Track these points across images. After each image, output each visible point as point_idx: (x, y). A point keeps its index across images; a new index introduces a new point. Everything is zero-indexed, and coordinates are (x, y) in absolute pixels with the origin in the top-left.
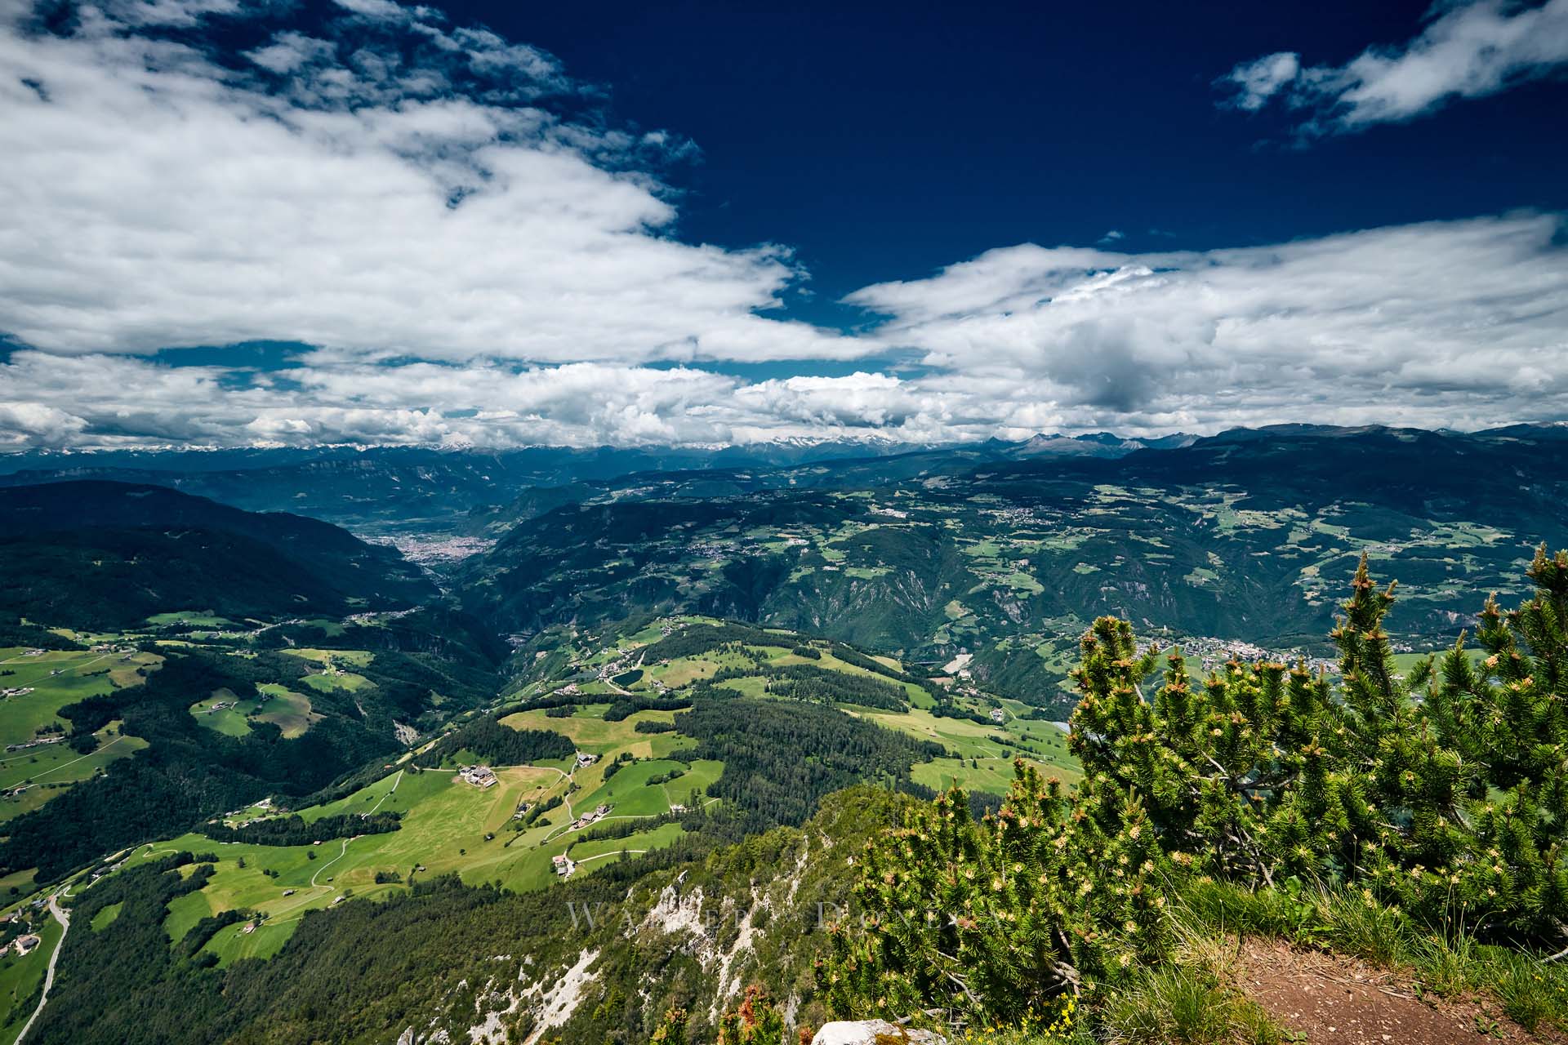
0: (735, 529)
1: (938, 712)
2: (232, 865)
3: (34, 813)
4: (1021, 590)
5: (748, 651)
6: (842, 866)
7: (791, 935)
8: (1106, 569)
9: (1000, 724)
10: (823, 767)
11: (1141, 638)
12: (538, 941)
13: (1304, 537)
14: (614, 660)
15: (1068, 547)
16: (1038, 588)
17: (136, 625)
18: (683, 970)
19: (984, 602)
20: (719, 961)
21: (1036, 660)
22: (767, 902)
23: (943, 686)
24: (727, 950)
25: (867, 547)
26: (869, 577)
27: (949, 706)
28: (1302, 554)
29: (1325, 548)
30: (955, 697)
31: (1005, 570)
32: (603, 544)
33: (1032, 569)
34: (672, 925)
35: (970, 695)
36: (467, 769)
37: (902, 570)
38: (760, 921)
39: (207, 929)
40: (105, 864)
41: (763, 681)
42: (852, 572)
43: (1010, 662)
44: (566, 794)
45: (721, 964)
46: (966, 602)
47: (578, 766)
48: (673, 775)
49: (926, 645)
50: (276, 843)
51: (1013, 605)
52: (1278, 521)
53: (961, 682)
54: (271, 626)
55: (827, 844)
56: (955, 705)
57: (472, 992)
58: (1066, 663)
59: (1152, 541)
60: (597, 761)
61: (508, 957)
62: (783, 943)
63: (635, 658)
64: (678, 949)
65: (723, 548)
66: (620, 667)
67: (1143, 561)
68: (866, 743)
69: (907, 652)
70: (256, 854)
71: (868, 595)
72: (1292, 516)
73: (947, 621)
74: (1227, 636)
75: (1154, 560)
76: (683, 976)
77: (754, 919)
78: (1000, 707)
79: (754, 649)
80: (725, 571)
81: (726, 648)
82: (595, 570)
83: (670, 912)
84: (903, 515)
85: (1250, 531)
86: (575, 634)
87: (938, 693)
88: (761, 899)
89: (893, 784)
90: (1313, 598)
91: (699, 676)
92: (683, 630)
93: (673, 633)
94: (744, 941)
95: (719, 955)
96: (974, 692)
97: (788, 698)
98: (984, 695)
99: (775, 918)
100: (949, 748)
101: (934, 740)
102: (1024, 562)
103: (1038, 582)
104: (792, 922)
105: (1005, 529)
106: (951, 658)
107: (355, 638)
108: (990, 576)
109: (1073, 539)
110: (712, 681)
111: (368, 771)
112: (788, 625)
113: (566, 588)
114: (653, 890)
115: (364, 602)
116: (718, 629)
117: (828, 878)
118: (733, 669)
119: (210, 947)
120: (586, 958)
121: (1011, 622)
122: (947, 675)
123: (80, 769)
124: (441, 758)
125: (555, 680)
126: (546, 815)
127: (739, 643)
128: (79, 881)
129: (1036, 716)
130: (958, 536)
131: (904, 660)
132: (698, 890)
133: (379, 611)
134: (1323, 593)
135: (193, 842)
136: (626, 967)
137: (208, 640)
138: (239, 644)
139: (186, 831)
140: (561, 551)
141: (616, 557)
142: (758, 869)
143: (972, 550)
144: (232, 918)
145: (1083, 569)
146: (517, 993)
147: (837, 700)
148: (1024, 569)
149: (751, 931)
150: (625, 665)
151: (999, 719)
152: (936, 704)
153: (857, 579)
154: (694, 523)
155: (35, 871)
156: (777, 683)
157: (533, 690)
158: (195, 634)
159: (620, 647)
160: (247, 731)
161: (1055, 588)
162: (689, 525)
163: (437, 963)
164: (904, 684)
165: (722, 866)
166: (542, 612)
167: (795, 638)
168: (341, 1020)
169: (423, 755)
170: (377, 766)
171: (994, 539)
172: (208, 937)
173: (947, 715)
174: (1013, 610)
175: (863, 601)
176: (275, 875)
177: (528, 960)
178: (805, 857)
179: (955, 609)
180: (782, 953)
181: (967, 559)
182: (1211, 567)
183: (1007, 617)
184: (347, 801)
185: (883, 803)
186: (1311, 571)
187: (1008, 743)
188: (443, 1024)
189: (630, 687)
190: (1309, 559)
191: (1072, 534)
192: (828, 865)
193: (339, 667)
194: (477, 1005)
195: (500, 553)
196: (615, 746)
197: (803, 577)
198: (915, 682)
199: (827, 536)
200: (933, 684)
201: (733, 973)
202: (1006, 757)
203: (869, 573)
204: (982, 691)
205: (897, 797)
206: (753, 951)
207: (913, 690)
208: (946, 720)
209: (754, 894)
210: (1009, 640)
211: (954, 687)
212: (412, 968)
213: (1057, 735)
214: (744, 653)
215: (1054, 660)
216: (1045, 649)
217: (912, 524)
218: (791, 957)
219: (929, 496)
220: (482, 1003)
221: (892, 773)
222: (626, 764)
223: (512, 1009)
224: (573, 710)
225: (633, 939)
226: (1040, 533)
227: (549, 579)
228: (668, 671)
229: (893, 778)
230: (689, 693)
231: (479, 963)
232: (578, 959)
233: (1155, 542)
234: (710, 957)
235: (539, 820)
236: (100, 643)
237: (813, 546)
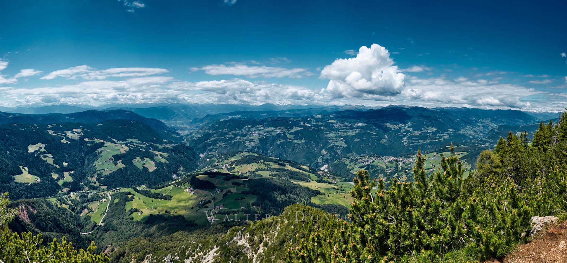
0: (262, 128)
1: (318, 182)
2: (138, 198)
3: (107, 175)
4: (341, 146)
5: (265, 163)
6: (290, 228)
7: (275, 249)
8: (362, 140)
9: (335, 184)
10: (285, 198)
11: (370, 157)
12: (203, 240)
13: (404, 131)
14: (227, 163)
15: (353, 135)
16: (346, 146)
17: (124, 140)
18: (243, 257)
19: (332, 150)
20: (253, 256)
21: (345, 165)
22: (268, 239)
23: (320, 174)
24: (256, 253)
25: (299, 134)
26: (300, 143)
27: (322, 179)
28: (403, 135)
29: (408, 133)
30: (323, 177)
31: (337, 141)
32: (226, 131)
33: (344, 140)
34: (240, 243)
35: (328, 176)
36: (188, 188)
37: (309, 141)
38: (266, 245)
39: (132, 211)
40: (117, 190)
41: (269, 172)
42: (295, 141)
43: (338, 166)
44: (212, 200)
45: (253, 257)
46: (326, 150)
47: (216, 192)
48: (242, 198)
49: (315, 162)
50: (146, 196)
51: (339, 150)
52: (399, 127)
53: (325, 173)
54: (148, 144)
55: (286, 222)
56: (323, 179)
57: (186, 249)
58: (352, 165)
59: (373, 132)
60: (221, 192)
61: (195, 243)
62: (272, 252)
63: (233, 163)
64: (241, 251)
65: (259, 133)
66: (229, 165)
67: (371, 137)
68: (298, 191)
69: (310, 164)
70: (142, 197)
71: (300, 148)
72: (401, 126)
73: (322, 155)
74: (389, 156)
75: (373, 137)
76: (243, 259)
77: (264, 244)
78: (335, 179)
79: (266, 163)
80: (260, 140)
81: (259, 162)
82: (223, 138)
83: (239, 239)
84: (310, 126)
85: (393, 130)
86: (217, 155)
87: (319, 176)
88: (266, 238)
89: (306, 203)
90: (406, 145)
91: (251, 170)
92: (247, 156)
93: (244, 157)
94: (261, 251)
95: (253, 254)
96: (328, 175)
97: (276, 178)
98: (331, 176)
99: (270, 244)
100: (322, 192)
101: (317, 189)
102: (342, 139)
103: (346, 144)
104: (275, 245)
105: (337, 129)
106: (322, 166)
107: (164, 150)
108: (333, 143)
109: (354, 132)
110: (255, 172)
111: (165, 183)
112: (276, 156)
113: (216, 142)
114: (235, 232)
115: (167, 141)
116: (257, 157)
117: (286, 232)
118: (260, 168)
119: (133, 215)
120: (215, 249)
121: (339, 155)
122: (321, 171)
123: (115, 168)
124: (182, 184)
125: (211, 167)
126: (207, 205)
127: (262, 161)
128: (113, 191)
129: (345, 181)
130: (325, 131)
131: (309, 167)
132: (248, 234)
133: (170, 144)
134: (407, 143)
135: (130, 190)
136: (226, 254)
137: (137, 146)
138: (142, 147)
139: (130, 187)
140: (215, 132)
141: (229, 134)
142: (265, 228)
143: (329, 135)
144: (137, 210)
145: (357, 140)
146: (197, 253)
147: (290, 179)
148: (342, 140)
149: (263, 248)
150: (230, 165)
151: (335, 183)
152: (318, 179)
153: (296, 143)
154: (251, 126)
155: (107, 187)
156: (273, 173)
157: (205, 169)
158: (134, 144)
159: (229, 160)
160: (142, 168)
161: (350, 145)
162: (249, 126)
163: (178, 238)
164: (309, 174)
165: (255, 227)
166: (209, 148)
167: (278, 160)
168: (156, 244)
169: (178, 182)
170: (167, 183)
171: (334, 132)
172: (132, 213)
173: (321, 182)
174: (339, 152)
175: (298, 149)
176: (145, 203)
177: (200, 245)
178: (279, 225)
179: (324, 152)
180: (272, 255)
181: (327, 138)
182: (385, 139)
183: (337, 154)
184: (160, 190)
185: (303, 209)
186: (405, 138)
187: (337, 189)
188: (178, 256)
189: (231, 171)
190: (405, 136)
191: (354, 131)
192: (286, 228)
193: (161, 156)
194: (187, 253)
195: (199, 131)
196: (226, 188)
197: (281, 142)
198: (312, 173)
199: (288, 131)
200: (317, 173)
201: (257, 260)
202: (337, 193)
203: (300, 142)
204: (331, 175)
205: (307, 207)
206: (263, 254)
207: (312, 175)
208: (321, 184)
209: (264, 236)
210: (338, 160)
211: (323, 174)
212: (172, 238)
213: (350, 185)
214: (264, 164)
215: (349, 165)
216: (347, 162)
217: (312, 128)
218: (274, 256)
219: (317, 120)
220: (188, 253)
221: (305, 200)
222: (229, 193)
223: (195, 258)
224: (216, 176)
225: (229, 245)
226: (346, 131)
227: (211, 139)
228: (242, 168)
229: (306, 201)
230: (248, 175)
231: (188, 242)
232: (213, 248)
233: (373, 133)
234: (251, 254)
235: (205, 206)
236: (119, 143)
237: (284, 133)
